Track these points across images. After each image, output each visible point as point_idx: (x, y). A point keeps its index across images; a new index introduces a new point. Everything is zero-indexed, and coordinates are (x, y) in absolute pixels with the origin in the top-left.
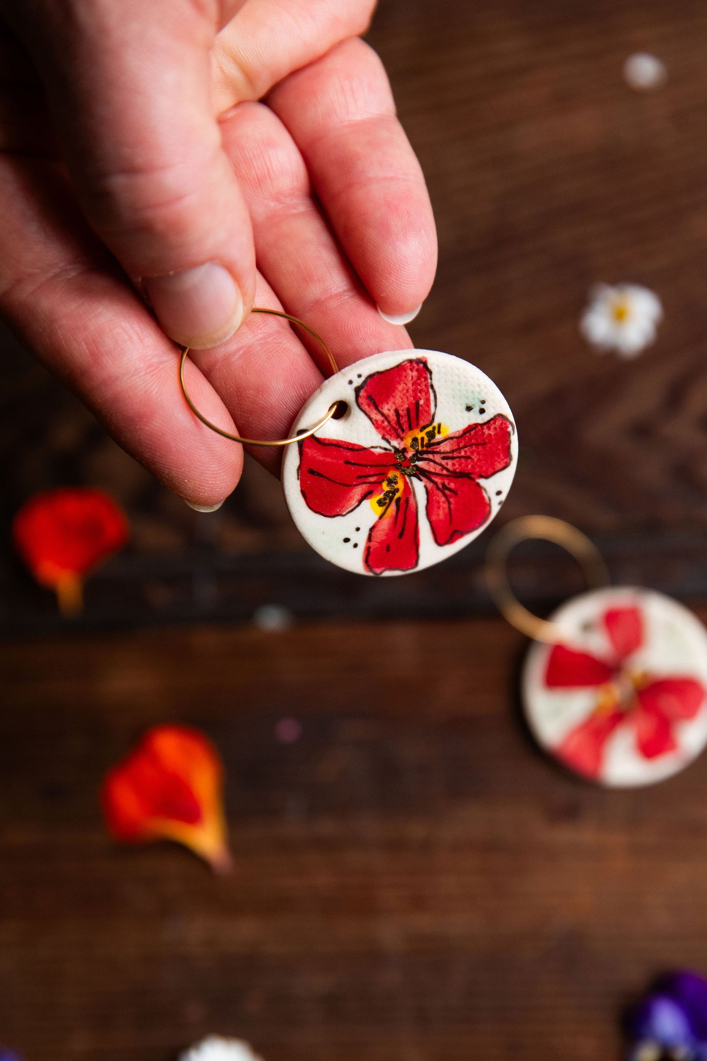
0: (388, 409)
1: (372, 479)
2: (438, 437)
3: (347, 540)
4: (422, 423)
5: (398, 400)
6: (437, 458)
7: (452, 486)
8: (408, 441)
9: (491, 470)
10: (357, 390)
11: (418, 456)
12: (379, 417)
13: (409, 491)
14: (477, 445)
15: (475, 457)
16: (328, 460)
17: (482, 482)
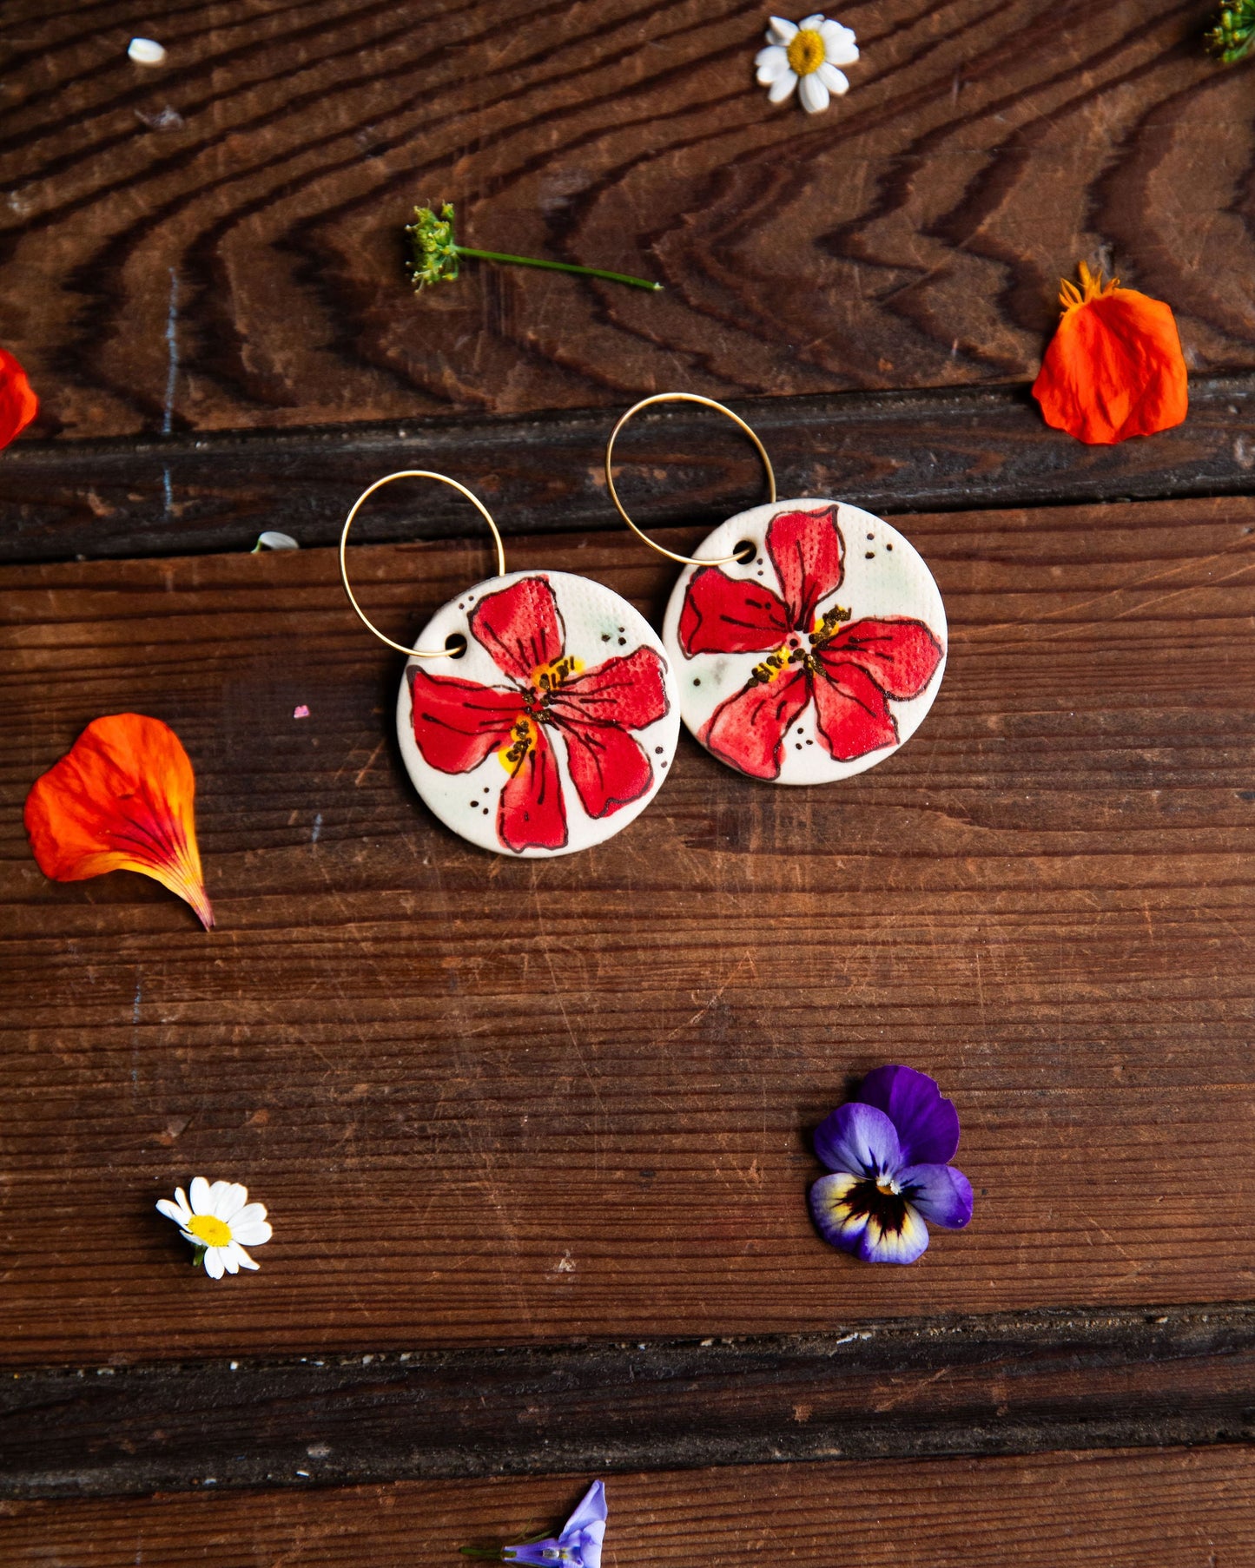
0: (508, 638)
1: (499, 726)
2: (572, 674)
3: (474, 804)
4: (551, 657)
5: (519, 628)
6: (575, 700)
7: (598, 737)
8: (537, 679)
9: (644, 720)
10: (470, 615)
11: (551, 697)
12: (498, 649)
13: (543, 742)
14: (622, 685)
15: (621, 700)
16: (444, 702)
17: (635, 733)
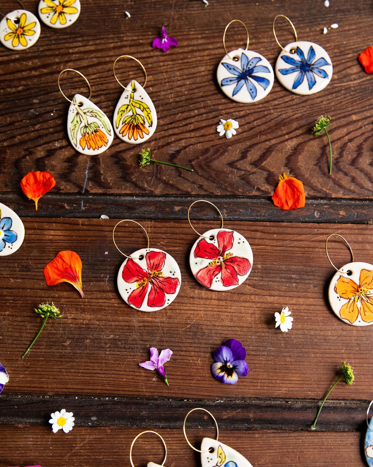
0: (152, 261)
1: (140, 277)
2: (160, 276)
3: (127, 290)
4: (158, 270)
5: (155, 261)
6: (158, 281)
7: (158, 291)
8: (153, 273)
9: (169, 292)
10: (147, 253)
11: (154, 278)
12: (149, 263)
13: (147, 285)
14: (169, 283)
15: (167, 286)
16: (132, 267)
17: (166, 294)
